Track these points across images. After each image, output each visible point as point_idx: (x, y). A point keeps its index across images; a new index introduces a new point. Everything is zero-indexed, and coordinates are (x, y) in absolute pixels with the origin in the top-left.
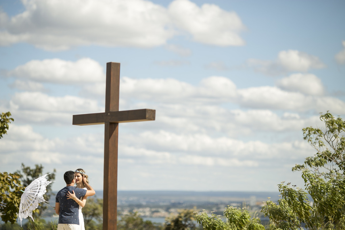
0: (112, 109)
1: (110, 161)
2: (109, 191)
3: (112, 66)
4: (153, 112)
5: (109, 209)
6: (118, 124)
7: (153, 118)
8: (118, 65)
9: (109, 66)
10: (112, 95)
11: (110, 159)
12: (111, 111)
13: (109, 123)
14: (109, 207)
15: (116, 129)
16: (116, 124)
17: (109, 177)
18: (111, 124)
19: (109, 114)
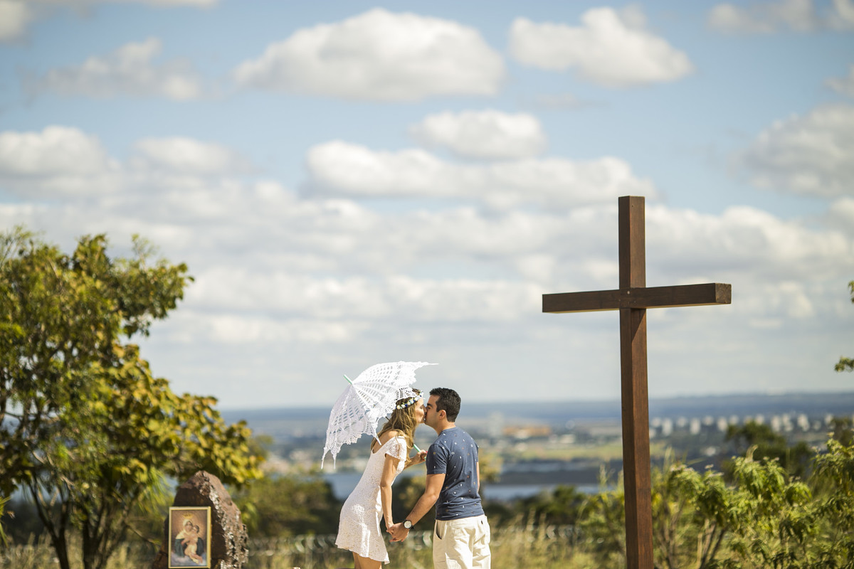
0: (633, 284)
1: (634, 381)
2: (636, 436)
3: (632, 204)
4: (727, 288)
5: (637, 469)
6: (645, 310)
7: (728, 300)
8: (641, 200)
9: (624, 203)
10: (632, 258)
11: (634, 376)
12: (632, 286)
13: (630, 310)
14: (637, 465)
15: (643, 320)
16: (642, 312)
17: (635, 409)
18: (633, 310)
19: (629, 293)
